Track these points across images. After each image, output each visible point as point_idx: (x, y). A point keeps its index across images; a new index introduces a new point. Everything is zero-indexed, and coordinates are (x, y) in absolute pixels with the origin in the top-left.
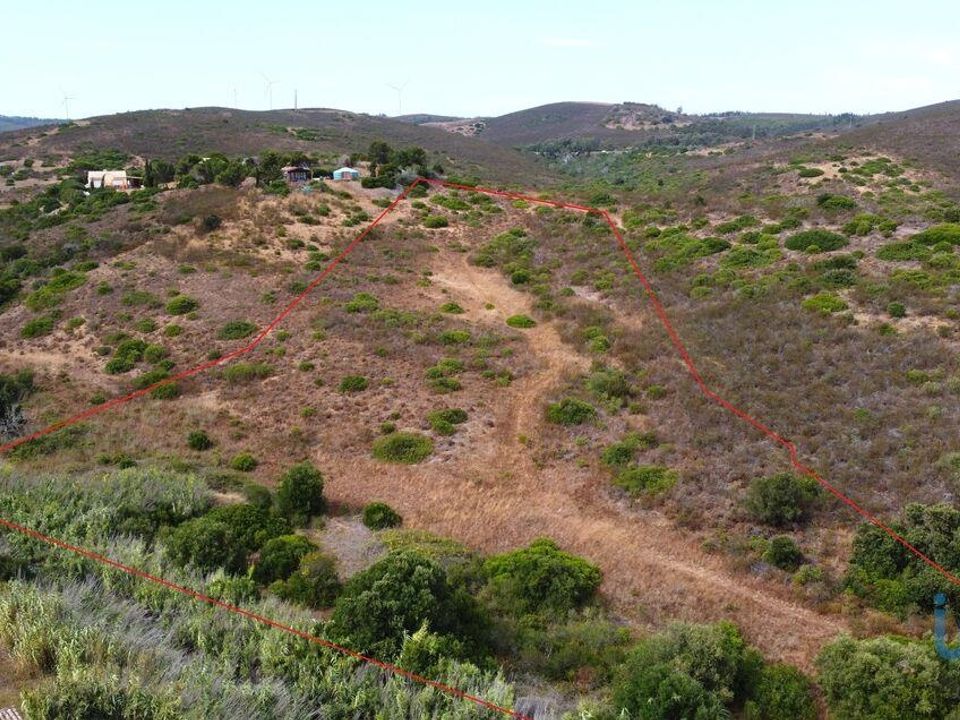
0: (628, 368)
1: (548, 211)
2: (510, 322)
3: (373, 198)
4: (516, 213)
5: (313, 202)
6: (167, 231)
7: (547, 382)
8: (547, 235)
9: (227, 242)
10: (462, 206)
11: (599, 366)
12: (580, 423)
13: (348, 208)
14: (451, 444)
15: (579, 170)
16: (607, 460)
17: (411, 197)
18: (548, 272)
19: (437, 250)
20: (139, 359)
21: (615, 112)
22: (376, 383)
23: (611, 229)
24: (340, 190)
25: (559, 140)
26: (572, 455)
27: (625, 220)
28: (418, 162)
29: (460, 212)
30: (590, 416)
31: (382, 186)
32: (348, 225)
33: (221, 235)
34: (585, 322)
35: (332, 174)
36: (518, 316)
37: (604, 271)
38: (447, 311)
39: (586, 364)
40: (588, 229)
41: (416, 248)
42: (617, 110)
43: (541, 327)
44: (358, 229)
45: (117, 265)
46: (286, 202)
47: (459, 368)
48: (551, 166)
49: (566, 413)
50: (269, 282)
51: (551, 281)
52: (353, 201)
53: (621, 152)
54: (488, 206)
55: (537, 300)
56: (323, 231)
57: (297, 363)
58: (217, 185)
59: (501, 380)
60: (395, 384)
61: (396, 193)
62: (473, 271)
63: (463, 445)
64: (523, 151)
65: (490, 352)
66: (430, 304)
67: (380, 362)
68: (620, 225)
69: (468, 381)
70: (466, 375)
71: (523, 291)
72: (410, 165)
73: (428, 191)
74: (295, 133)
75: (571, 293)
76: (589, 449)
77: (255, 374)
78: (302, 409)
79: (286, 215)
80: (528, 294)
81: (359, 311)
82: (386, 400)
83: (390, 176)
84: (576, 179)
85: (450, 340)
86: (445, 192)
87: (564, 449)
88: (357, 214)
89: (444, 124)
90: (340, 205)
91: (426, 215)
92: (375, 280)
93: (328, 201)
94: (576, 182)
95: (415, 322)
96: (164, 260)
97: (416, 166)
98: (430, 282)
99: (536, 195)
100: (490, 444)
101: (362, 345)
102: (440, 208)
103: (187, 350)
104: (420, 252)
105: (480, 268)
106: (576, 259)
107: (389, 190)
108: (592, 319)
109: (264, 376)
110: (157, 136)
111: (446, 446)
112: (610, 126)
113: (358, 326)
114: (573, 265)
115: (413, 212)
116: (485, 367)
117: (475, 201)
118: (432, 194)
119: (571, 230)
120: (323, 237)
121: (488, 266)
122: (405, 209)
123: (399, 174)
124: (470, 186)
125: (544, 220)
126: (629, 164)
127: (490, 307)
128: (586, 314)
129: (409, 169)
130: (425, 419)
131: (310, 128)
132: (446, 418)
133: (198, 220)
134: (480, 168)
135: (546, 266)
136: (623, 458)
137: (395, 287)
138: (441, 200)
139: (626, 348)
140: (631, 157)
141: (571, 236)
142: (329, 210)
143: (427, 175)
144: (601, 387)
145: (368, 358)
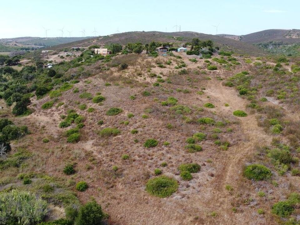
0: (292, 145)
1: (259, 64)
2: (235, 114)
3: (189, 58)
4: (246, 65)
5: (165, 59)
6: (108, 69)
7: (247, 149)
8: (258, 74)
9: (127, 74)
10: (224, 62)
11: (276, 143)
12: (262, 180)
13: (179, 62)
14: (188, 186)
15: (275, 51)
16: (276, 212)
17: (205, 58)
18: (256, 90)
19: (210, 79)
20: (73, 122)
21: (289, 32)
22: (161, 144)
23: (286, 72)
24: (177, 56)
25: (268, 41)
26: (255, 203)
27: (292, 68)
28: (209, 45)
29: (223, 64)
30: (268, 176)
31: (194, 54)
32: (177, 68)
33: (126, 71)
34: (271, 116)
35: (177, 50)
36: (239, 111)
37: (282, 90)
38: (207, 107)
39: (269, 140)
40: (275, 72)
41: (202, 78)
42: (290, 32)
43: (249, 117)
44: (180, 70)
45: (85, 82)
46: (155, 59)
47: (204, 138)
48: (265, 50)
49: (254, 173)
50: (136, 91)
51: (257, 94)
52: (182, 59)
53: (291, 46)
54: (235, 62)
55: (249, 103)
56: (165, 71)
57: (132, 129)
58: (133, 53)
59: (223, 146)
60: (170, 145)
61: (199, 57)
62: (223, 88)
63: (194, 188)
64: (255, 45)
65: (221, 130)
66: (200, 103)
67: (167, 132)
68: (290, 70)
69: (207, 146)
70: (207, 142)
71: (244, 98)
72: (206, 46)
73: (212, 56)
74: (176, 38)
75: (265, 100)
76: (266, 200)
77: (112, 133)
78: (124, 155)
79: (154, 64)
80: (246, 100)
81: (167, 105)
82: (163, 154)
83: (198, 50)
84: (274, 54)
85: (203, 122)
86: (219, 57)
87: (251, 198)
88: (181, 64)
89: (230, 37)
90: (176, 61)
91: (209, 65)
92: (180, 91)
93: (172, 59)
94: (273, 55)
95: (190, 112)
96: (102, 80)
97: (208, 47)
98: (203, 93)
99: (255, 58)
100: (209, 189)
101: (162, 122)
102: (215, 62)
103: (92, 119)
104: (203, 80)
105: (227, 87)
106: (269, 84)
107: (196, 55)
108: (274, 114)
109: (116, 135)
110: (132, 40)
111: (185, 187)
112: (287, 37)
113: (164, 113)
114: (268, 87)
115: (204, 64)
116: (217, 138)
117: (230, 60)
118: (213, 57)
119: (268, 72)
120: (165, 73)
121: (230, 86)
122: (201, 62)
123: (201, 50)
124: (229, 55)
125: (257, 68)
126: (294, 49)
127: (227, 105)
128: (272, 111)
129: (205, 48)
130: (178, 169)
131: (181, 37)
132: (189, 170)
133: (120, 66)
134: (239, 50)
135: (256, 87)
136: (286, 212)
137: (187, 94)
138: (216, 60)
139: (291, 132)
140: (294, 47)
141: (268, 75)
142: (171, 63)
143: (212, 50)
144: (276, 157)
145: (162, 130)
